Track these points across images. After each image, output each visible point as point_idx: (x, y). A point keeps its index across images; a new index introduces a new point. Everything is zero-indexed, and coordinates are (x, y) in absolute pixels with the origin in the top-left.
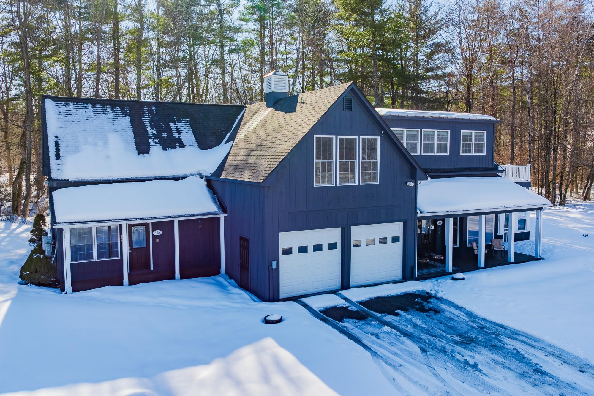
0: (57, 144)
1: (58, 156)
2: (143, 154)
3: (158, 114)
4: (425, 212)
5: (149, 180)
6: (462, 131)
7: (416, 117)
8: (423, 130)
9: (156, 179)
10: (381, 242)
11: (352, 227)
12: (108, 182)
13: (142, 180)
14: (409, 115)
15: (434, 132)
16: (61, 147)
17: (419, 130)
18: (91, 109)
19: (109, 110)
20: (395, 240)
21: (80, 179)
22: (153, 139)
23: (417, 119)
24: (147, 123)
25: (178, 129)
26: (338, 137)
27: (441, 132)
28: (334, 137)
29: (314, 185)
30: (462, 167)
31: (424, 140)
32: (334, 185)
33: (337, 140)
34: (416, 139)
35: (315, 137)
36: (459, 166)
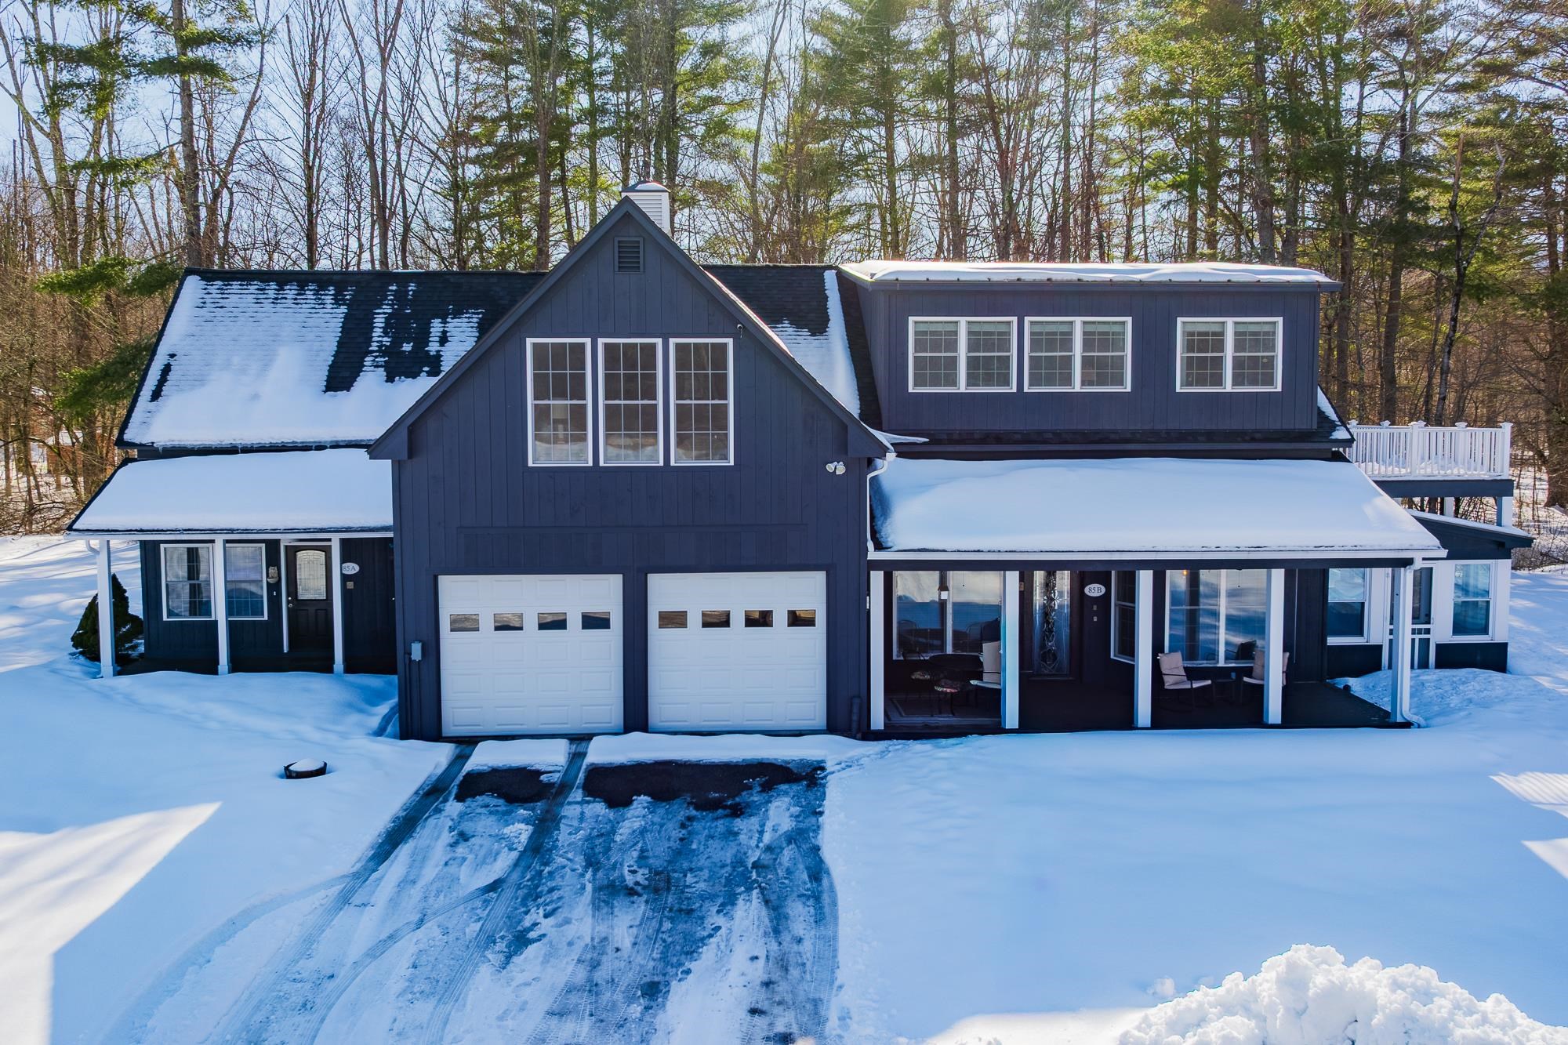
0: (167, 370)
1: (156, 395)
2: (336, 391)
3: (413, 303)
4: (895, 548)
5: (320, 447)
6: (1180, 320)
7: (990, 283)
8: (1027, 319)
9: (336, 445)
11: (650, 576)
12: (232, 450)
13: (305, 448)
15: (1071, 323)
16: (171, 377)
17: (1015, 319)
18: (271, 294)
19: (309, 294)
20: (800, 619)
21: (176, 443)
22: (376, 357)
23: (992, 288)
24: (379, 322)
25: (444, 332)
26: (601, 341)
27: (1099, 323)
28: (588, 341)
29: (530, 464)
30: (1184, 427)
31: (1032, 350)
32: (590, 464)
33: (595, 350)
34: (1004, 345)
35: (530, 341)
36: (1171, 426)
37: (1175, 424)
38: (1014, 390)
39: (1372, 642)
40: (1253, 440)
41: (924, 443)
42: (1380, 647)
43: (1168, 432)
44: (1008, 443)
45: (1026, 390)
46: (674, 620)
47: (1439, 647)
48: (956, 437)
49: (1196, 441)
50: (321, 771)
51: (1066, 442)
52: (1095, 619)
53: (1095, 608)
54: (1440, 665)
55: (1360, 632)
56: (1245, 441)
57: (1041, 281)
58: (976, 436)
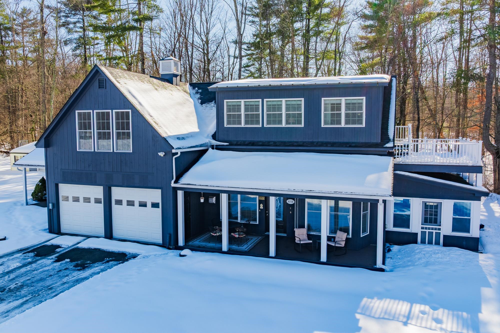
4: (181, 183)
6: (323, 99)
8: (265, 100)
10: (140, 205)
11: (113, 188)
14: (250, 85)
15: (281, 101)
17: (260, 100)
20: (155, 205)
23: (250, 89)
26: (95, 111)
27: (292, 101)
28: (91, 111)
29: (78, 150)
30: (325, 140)
31: (267, 111)
32: (93, 151)
33: (94, 114)
34: (257, 110)
35: (77, 112)
36: (320, 140)
37: (321, 139)
38: (261, 126)
39: (414, 231)
40: (350, 146)
41: (227, 145)
42: (416, 234)
43: (318, 142)
44: (256, 146)
45: (265, 126)
46: (119, 202)
47: (445, 236)
48: (239, 143)
49: (327, 146)
50: (5, 239)
51: (276, 146)
52: (291, 212)
53: (291, 208)
54: (445, 245)
55: (408, 227)
56: (346, 147)
57: (267, 86)
58: (246, 143)
